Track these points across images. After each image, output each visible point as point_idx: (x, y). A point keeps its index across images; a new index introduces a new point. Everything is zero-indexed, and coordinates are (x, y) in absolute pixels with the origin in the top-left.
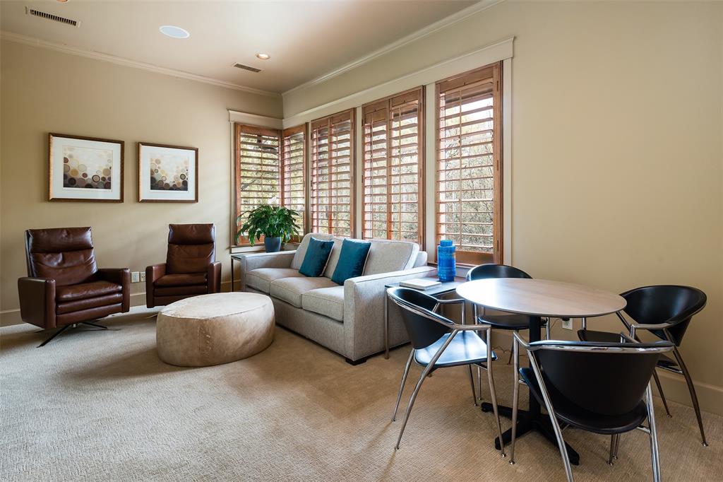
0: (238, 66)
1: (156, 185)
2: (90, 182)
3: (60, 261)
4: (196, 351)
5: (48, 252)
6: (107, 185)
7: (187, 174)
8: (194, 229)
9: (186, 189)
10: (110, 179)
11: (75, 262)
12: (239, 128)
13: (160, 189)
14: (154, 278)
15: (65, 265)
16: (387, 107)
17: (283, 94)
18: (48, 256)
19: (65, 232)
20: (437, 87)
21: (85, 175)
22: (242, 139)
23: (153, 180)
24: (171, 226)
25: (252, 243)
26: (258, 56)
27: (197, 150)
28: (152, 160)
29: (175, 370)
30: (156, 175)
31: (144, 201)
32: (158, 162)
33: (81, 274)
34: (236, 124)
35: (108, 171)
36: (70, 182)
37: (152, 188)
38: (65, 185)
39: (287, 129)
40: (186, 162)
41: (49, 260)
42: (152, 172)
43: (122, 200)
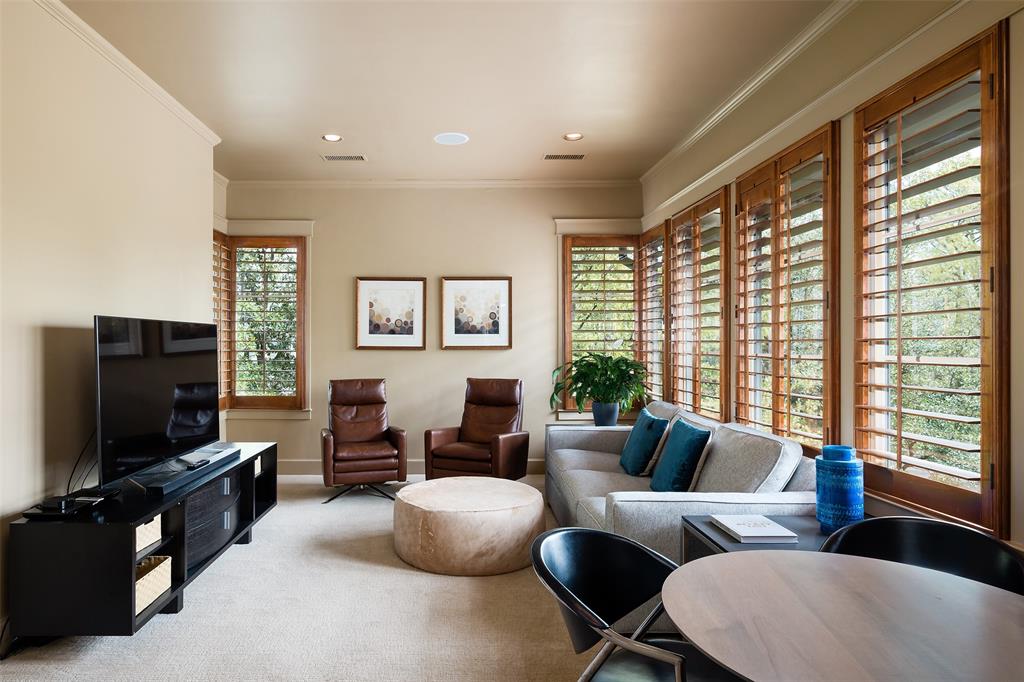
0: (549, 157)
1: (461, 328)
2: (392, 327)
3: (353, 414)
4: (419, 548)
5: (344, 405)
6: (410, 331)
7: (498, 312)
8: (494, 385)
9: (496, 331)
10: (412, 323)
11: (367, 417)
12: (569, 241)
13: (465, 333)
14: (434, 445)
15: (358, 420)
16: (772, 175)
17: (641, 180)
18: (344, 408)
19: (360, 384)
20: (857, 120)
21: (388, 320)
22: (577, 257)
23: (457, 321)
24: (470, 380)
25: (580, 408)
26: (566, 138)
27: (510, 279)
28: (456, 297)
29: (395, 565)
30: (460, 316)
31: (448, 348)
32: (463, 299)
33: (370, 431)
34: (565, 237)
35: (410, 314)
36: (375, 328)
37: (457, 331)
38: (371, 332)
39: (649, 231)
40: (497, 297)
41: (344, 412)
42: (457, 313)
43: (423, 348)
